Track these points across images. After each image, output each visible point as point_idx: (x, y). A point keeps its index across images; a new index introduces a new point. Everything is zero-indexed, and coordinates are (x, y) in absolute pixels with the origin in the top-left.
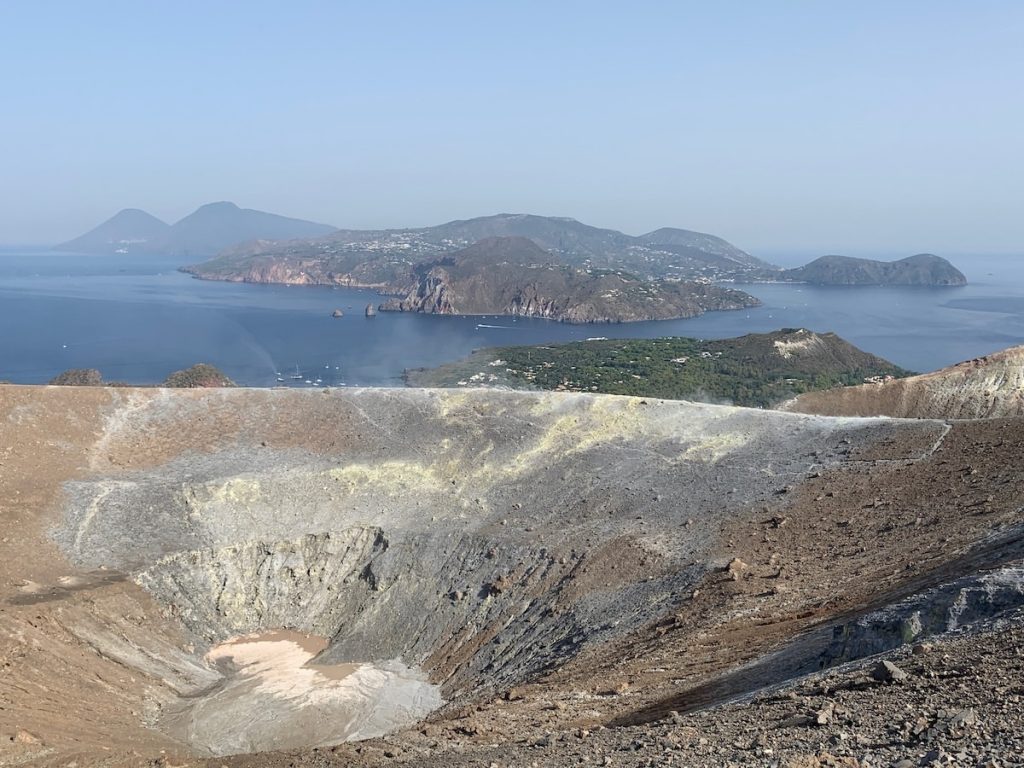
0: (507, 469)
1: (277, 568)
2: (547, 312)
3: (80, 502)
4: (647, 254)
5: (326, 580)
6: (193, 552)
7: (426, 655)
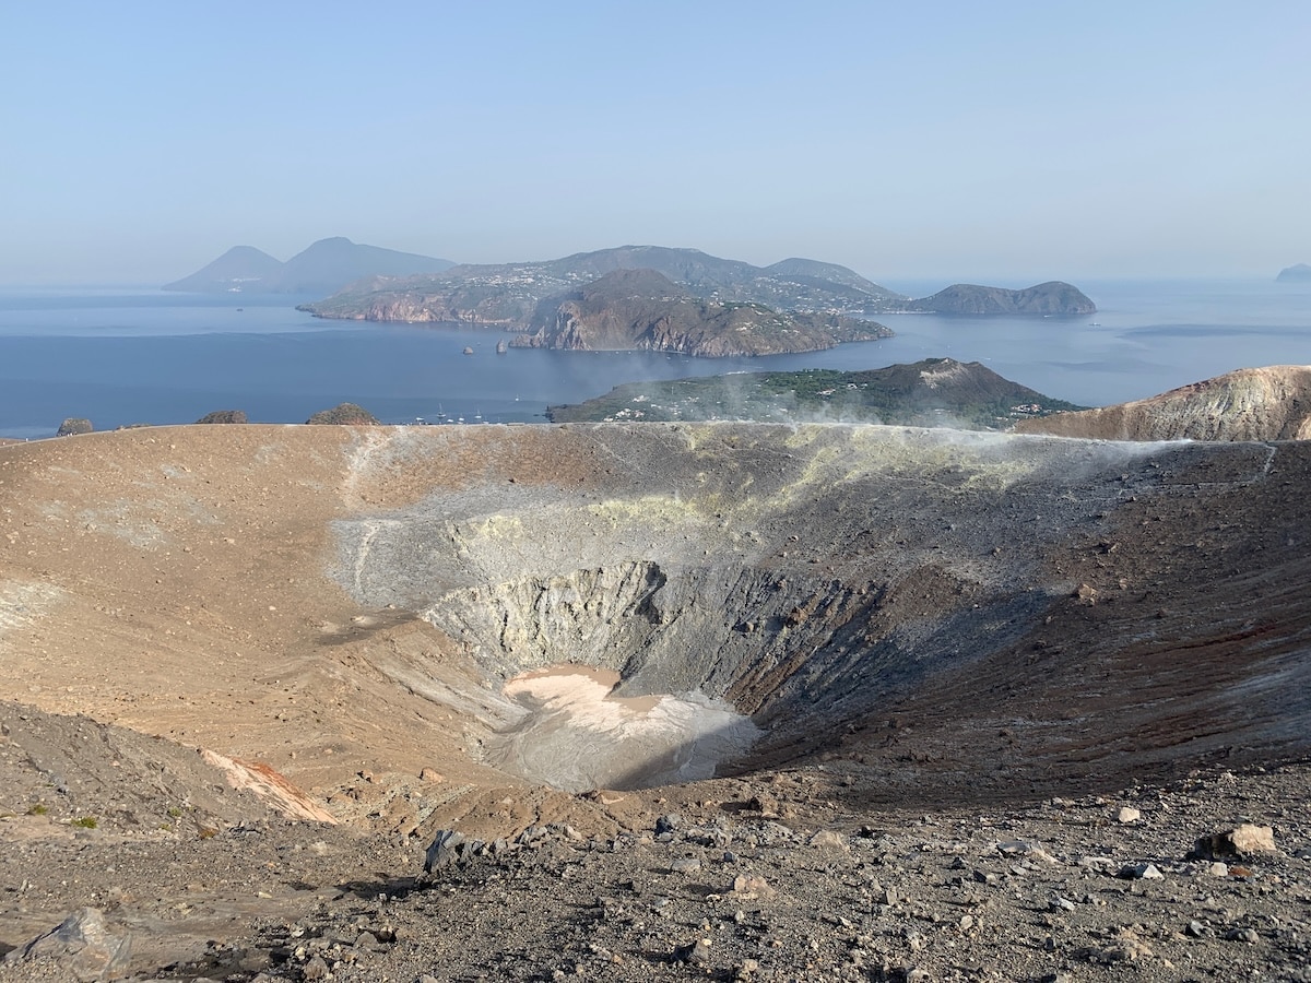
0: (773, 502)
1: (554, 603)
2: (681, 345)
3: (351, 541)
4: (775, 285)
5: (604, 613)
6: (472, 589)
7: (726, 686)
